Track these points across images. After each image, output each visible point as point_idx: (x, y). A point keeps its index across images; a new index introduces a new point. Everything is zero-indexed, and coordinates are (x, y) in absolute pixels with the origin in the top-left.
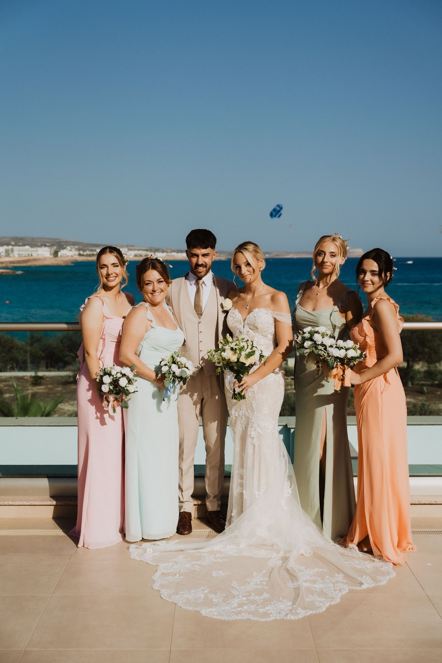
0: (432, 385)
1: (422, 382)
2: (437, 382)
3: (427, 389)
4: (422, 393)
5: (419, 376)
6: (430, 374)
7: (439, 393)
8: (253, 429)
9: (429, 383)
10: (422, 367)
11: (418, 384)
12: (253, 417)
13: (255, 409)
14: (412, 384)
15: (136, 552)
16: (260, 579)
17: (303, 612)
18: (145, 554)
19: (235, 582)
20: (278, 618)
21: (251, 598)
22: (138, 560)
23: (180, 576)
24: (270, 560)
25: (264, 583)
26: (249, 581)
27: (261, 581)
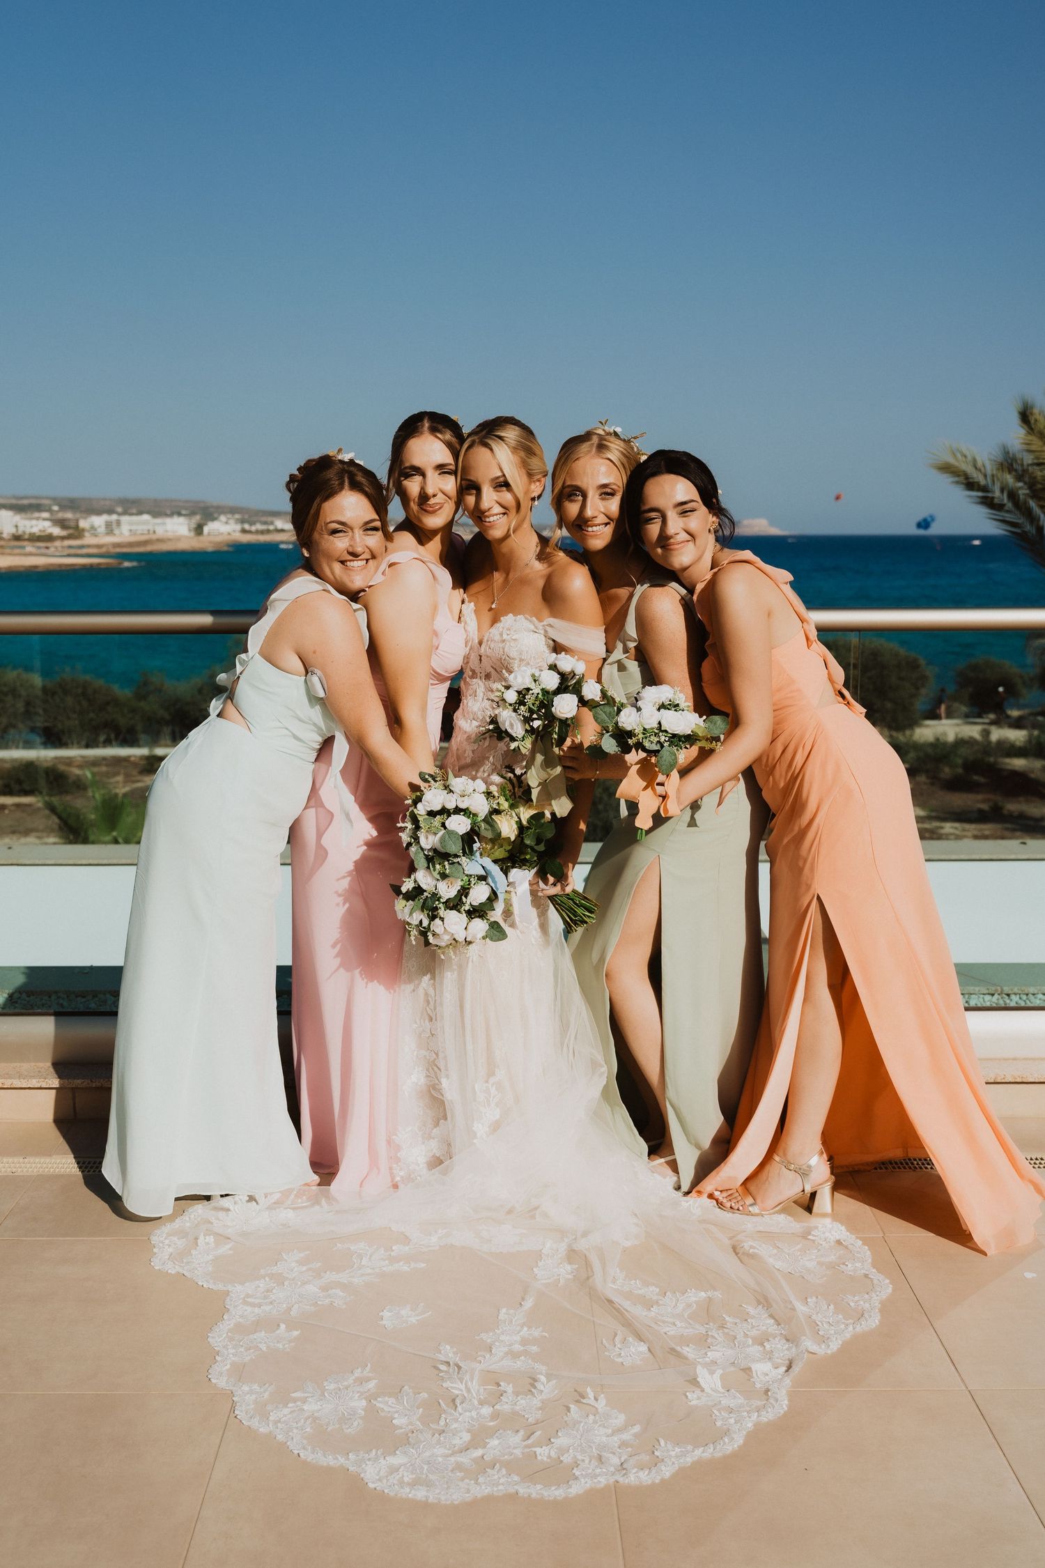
15: (169, 1246)
16: (521, 1334)
17: (673, 1453)
18: (194, 1252)
19: (448, 1347)
20: (603, 1481)
21: (505, 1407)
22: (173, 1272)
23: (289, 1329)
24: (540, 1264)
25: (534, 1349)
26: (489, 1341)
27: (524, 1342)
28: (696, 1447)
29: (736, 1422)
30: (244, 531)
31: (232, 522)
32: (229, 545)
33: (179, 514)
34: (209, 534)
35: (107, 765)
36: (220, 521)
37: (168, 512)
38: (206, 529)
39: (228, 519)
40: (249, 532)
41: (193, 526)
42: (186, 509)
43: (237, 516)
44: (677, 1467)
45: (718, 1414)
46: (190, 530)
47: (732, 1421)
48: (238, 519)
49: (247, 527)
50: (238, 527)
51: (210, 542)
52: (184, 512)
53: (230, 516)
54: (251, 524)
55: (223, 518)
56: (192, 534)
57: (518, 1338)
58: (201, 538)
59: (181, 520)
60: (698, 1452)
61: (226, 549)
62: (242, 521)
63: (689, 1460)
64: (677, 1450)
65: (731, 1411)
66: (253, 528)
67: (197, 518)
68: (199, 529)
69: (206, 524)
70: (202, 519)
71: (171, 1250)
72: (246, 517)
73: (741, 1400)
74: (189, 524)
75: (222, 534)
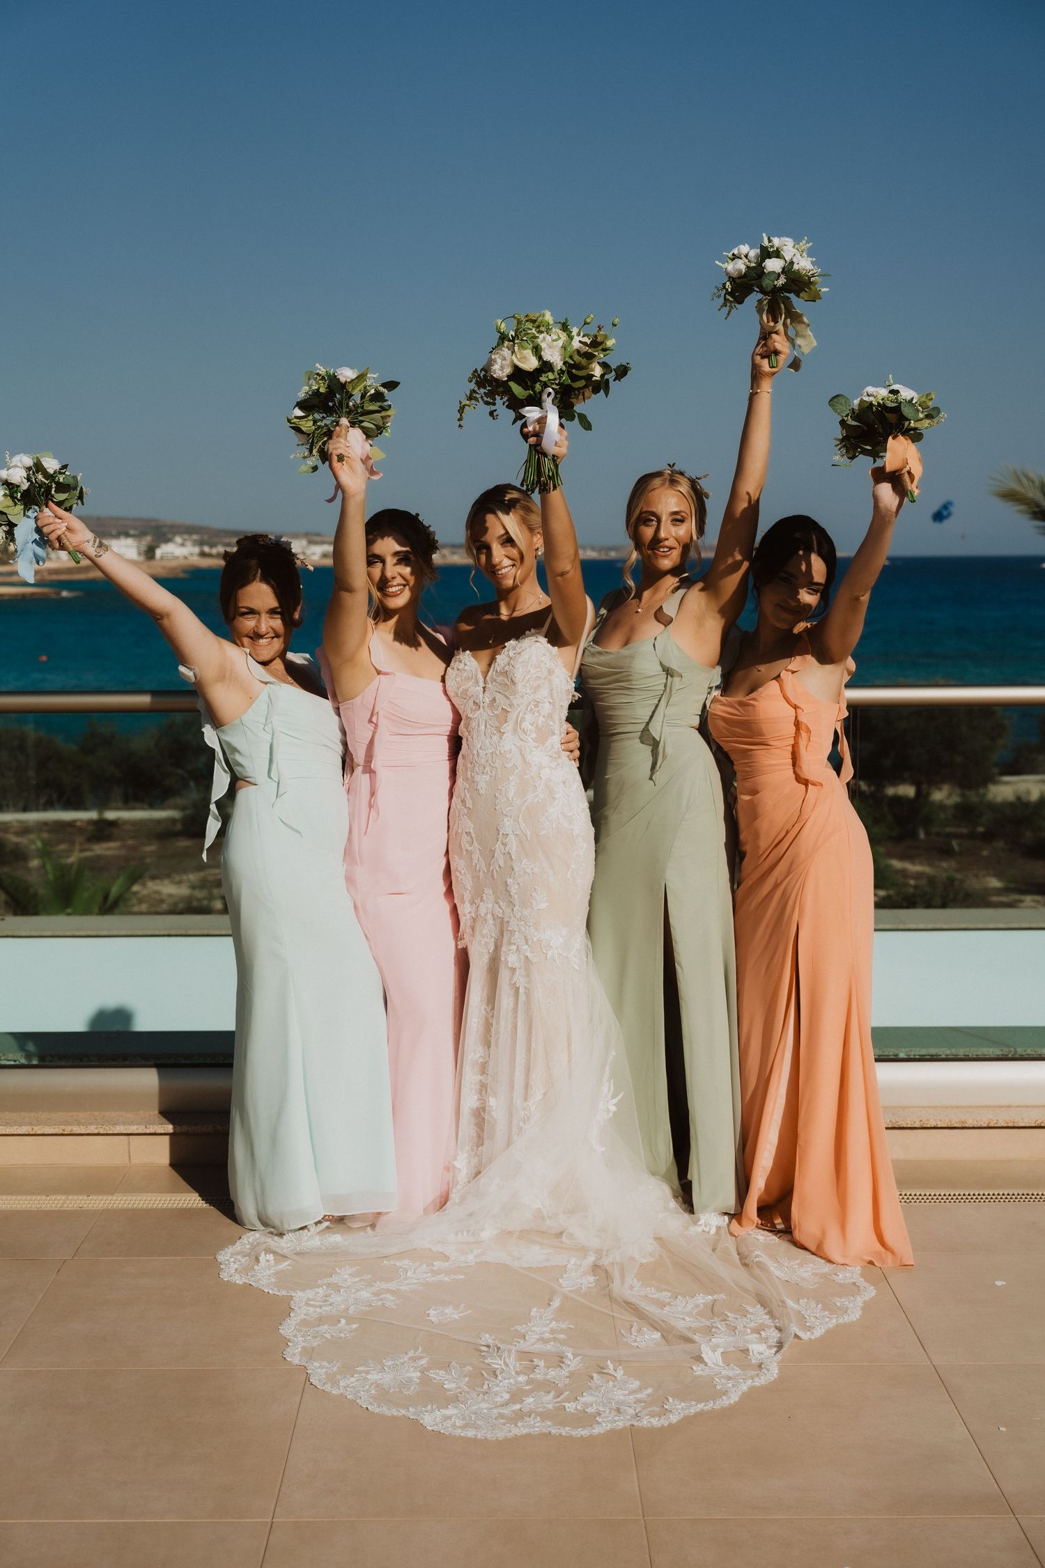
0: (972, 836)
1: (948, 830)
2: (981, 829)
3: (960, 845)
4: (947, 852)
5: (942, 816)
6: (965, 812)
7: (985, 853)
8: (514, 948)
9: (964, 831)
10: (950, 795)
11: (938, 834)
12: (513, 918)
13: (516, 897)
14: (927, 833)
15: (234, 1263)
16: (550, 1326)
17: (680, 1407)
18: (256, 1267)
19: (488, 1336)
20: (620, 1425)
21: (538, 1375)
22: (241, 1283)
23: (348, 1323)
24: (565, 1276)
25: (562, 1336)
26: (523, 1331)
27: (553, 1331)
28: (699, 1401)
29: (733, 1386)
30: (203, 554)
31: (189, 543)
32: (185, 571)
33: (127, 535)
34: (162, 558)
35: (50, 832)
36: (175, 542)
37: (114, 532)
38: (159, 553)
39: (184, 540)
40: (210, 555)
41: (144, 548)
42: (135, 528)
43: (195, 537)
44: (682, 1415)
45: (718, 1380)
46: (139, 554)
47: (730, 1385)
48: (195, 540)
49: (206, 549)
50: (197, 550)
51: (164, 568)
52: (132, 532)
53: (186, 537)
54: (212, 546)
55: (178, 539)
56: (142, 558)
57: (548, 1329)
58: (153, 563)
59: (130, 541)
60: (701, 1406)
61: (182, 575)
62: (201, 543)
63: (692, 1411)
64: (683, 1404)
65: (729, 1378)
66: (214, 551)
67: (149, 539)
68: (150, 553)
69: (158, 547)
70: (153, 540)
71: (236, 1266)
72: (206, 537)
73: (738, 1371)
74: (138, 547)
75: (177, 558)
